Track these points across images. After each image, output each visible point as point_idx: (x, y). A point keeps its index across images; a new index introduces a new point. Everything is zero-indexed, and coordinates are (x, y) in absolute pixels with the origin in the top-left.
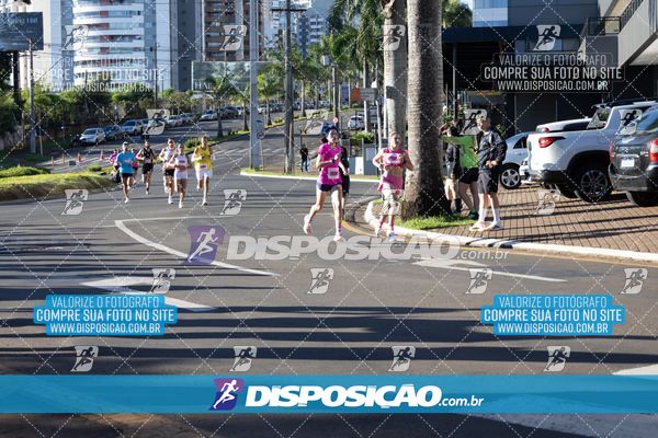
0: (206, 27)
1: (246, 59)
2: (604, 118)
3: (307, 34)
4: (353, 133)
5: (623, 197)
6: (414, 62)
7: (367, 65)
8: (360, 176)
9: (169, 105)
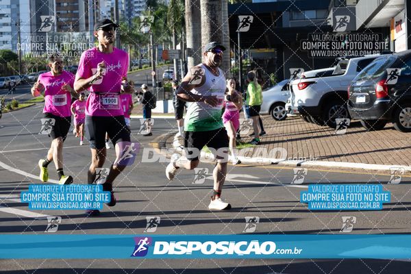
0: (57, 7)
1: (87, 30)
2: (344, 66)
3: (132, 10)
4: (166, 83)
5: (358, 125)
6: (205, 31)
7: (175, 32)
8: (171, 114)
9: (29, 65)
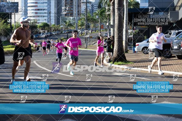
3: (93, 9)
9: (53, 29)
